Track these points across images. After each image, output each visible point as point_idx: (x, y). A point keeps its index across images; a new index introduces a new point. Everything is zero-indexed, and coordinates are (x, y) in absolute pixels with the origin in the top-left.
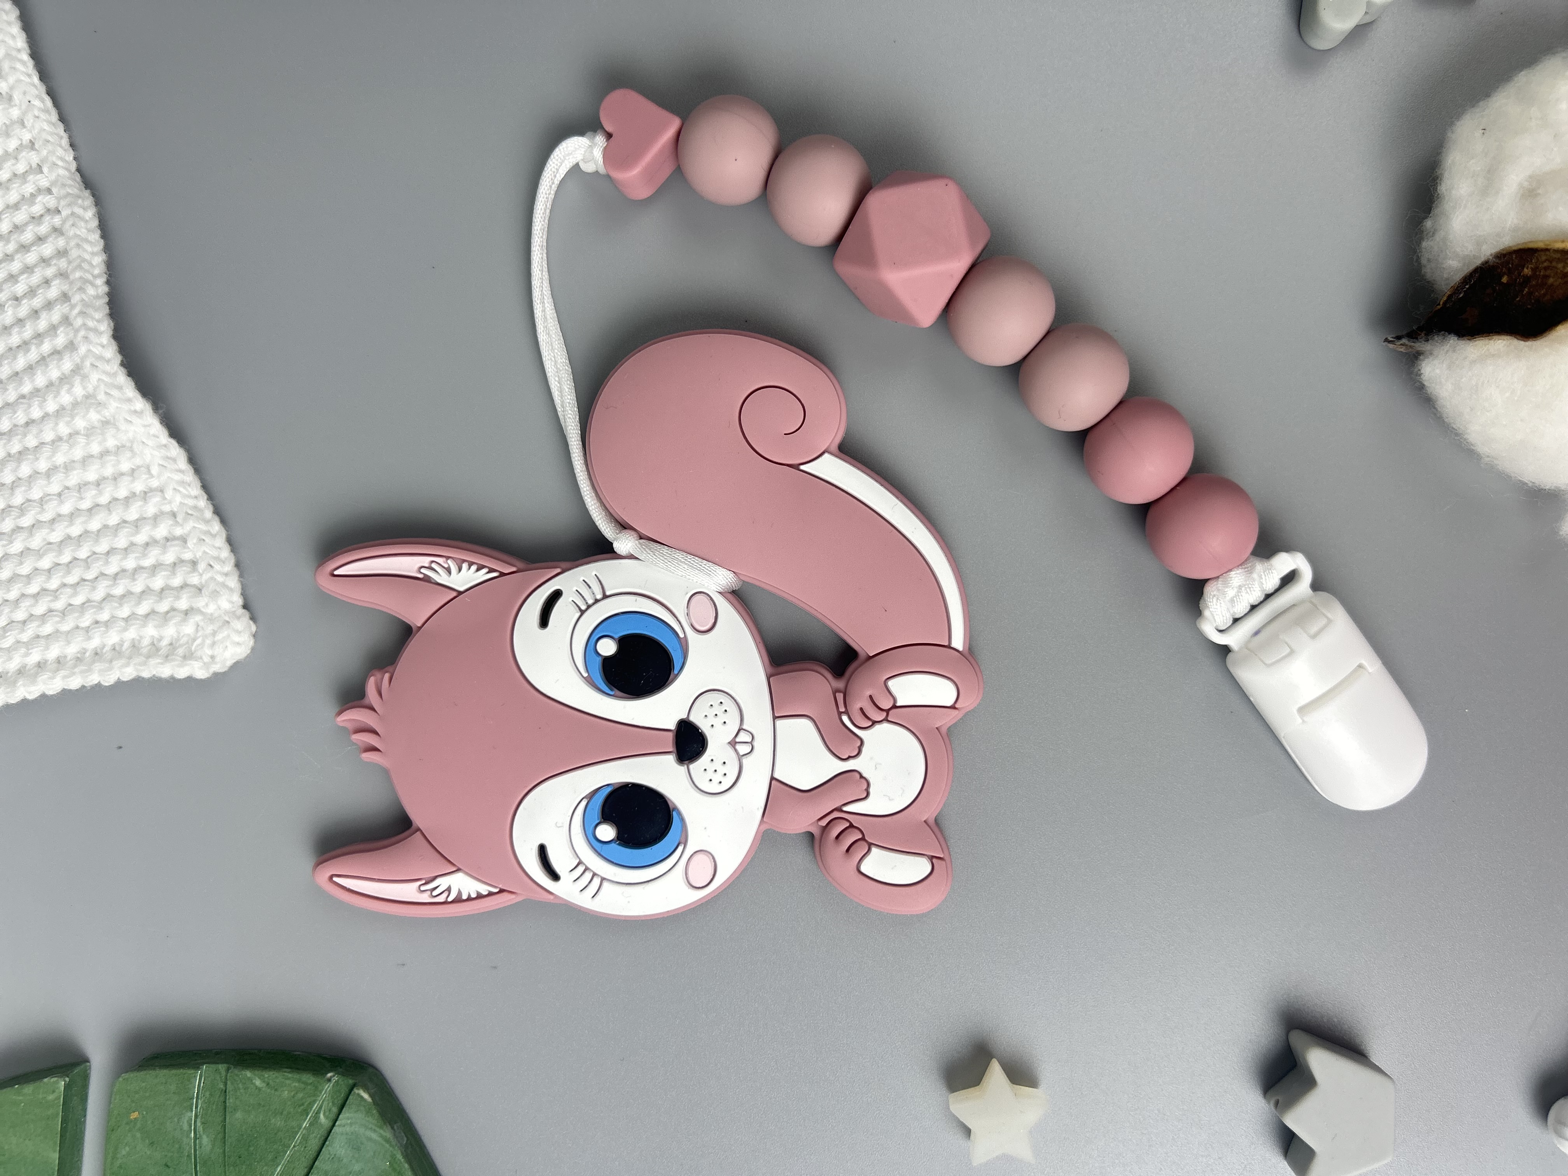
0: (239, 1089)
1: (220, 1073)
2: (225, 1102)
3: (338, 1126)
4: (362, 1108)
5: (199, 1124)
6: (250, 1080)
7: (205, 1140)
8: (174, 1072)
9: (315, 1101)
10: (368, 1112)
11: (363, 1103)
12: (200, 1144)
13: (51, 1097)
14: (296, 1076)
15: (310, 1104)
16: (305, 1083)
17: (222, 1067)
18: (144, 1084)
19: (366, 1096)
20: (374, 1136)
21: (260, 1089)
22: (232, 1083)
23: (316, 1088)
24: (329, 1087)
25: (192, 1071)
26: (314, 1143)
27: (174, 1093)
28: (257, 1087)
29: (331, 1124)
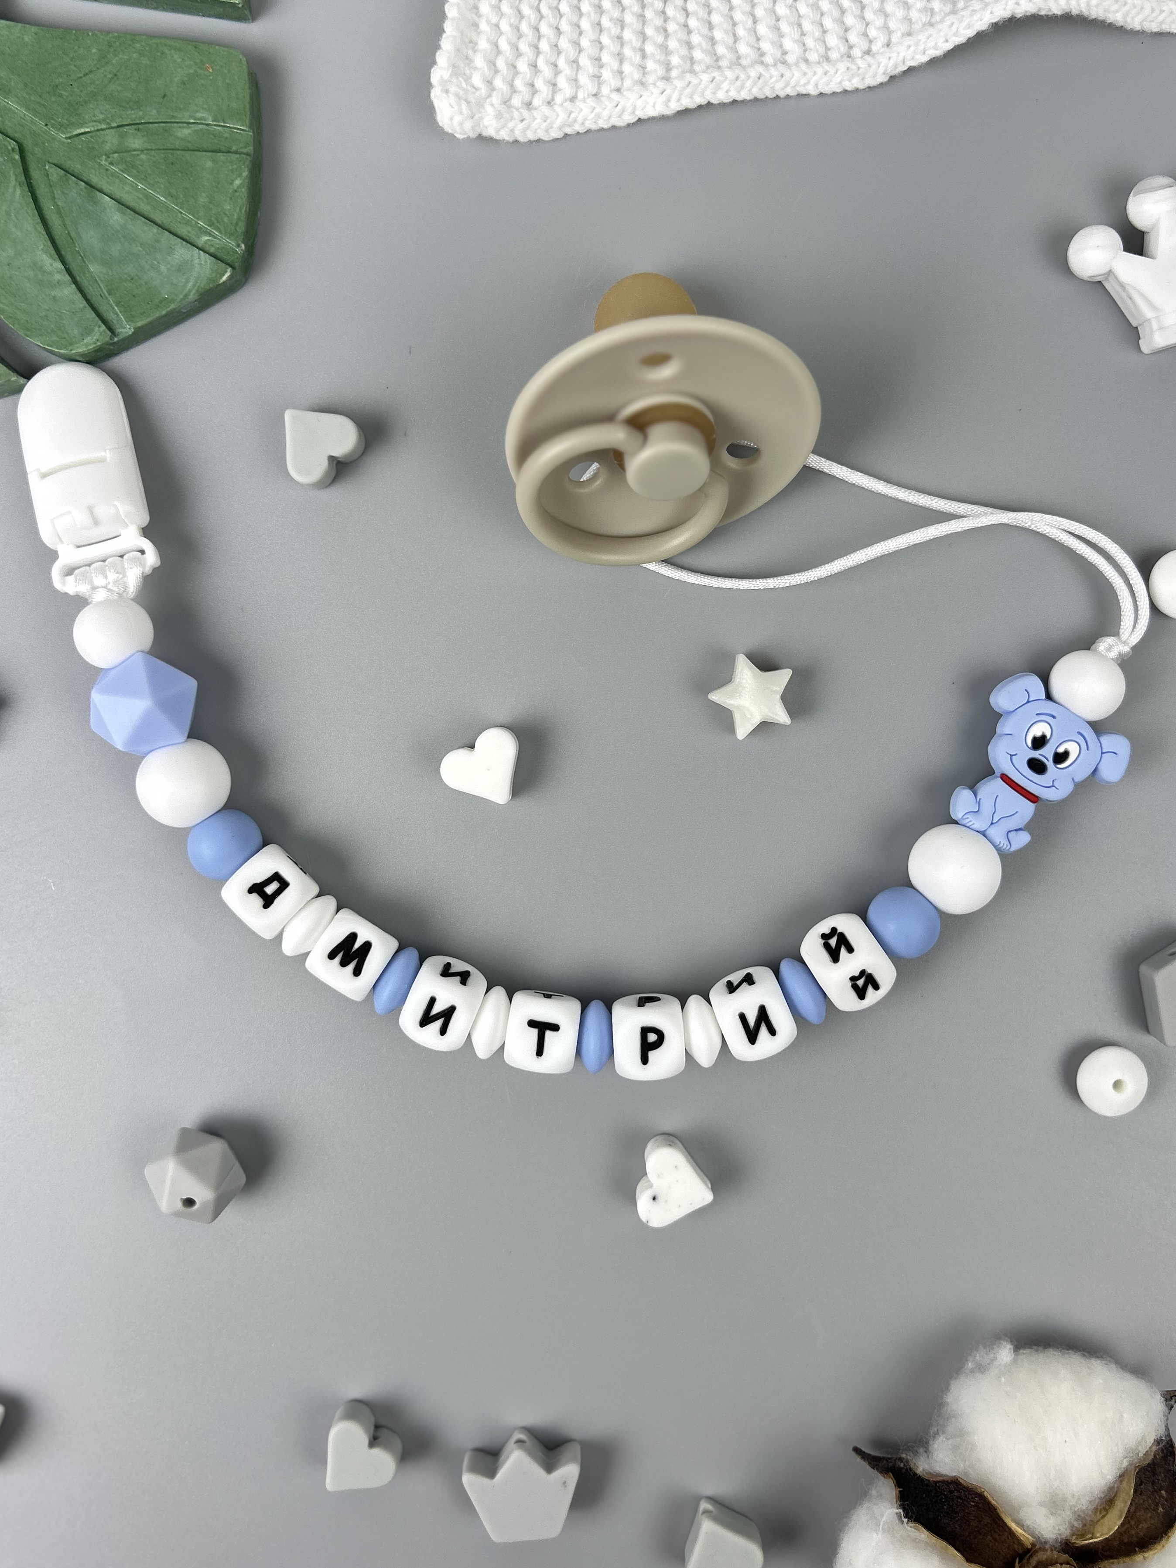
0: (232, 165)
1: (245, 147)
2: (220, 151)
3: (199, 254)
4: (214, 275)
5: (201, 126)
6: (240, 175)
7: (186, 132)
8: (248, 107)
9: (220, 232)
10: (211, 280)
11: (218, 276)
12: (184, 127)
14: (243, 217)
15: (218, 228)
16: (237, 224)
17: (250, 149)
18: (236, 77)
19: (225, 278)
20: (190, 285)
21: (231, 184)
22: (237, 158)
23: (233, 234)
24: (233, 245)
25: (248, 124)
26: (183, 230)
27: (229, 106)
28: (233, 181)
29: (200, 246)
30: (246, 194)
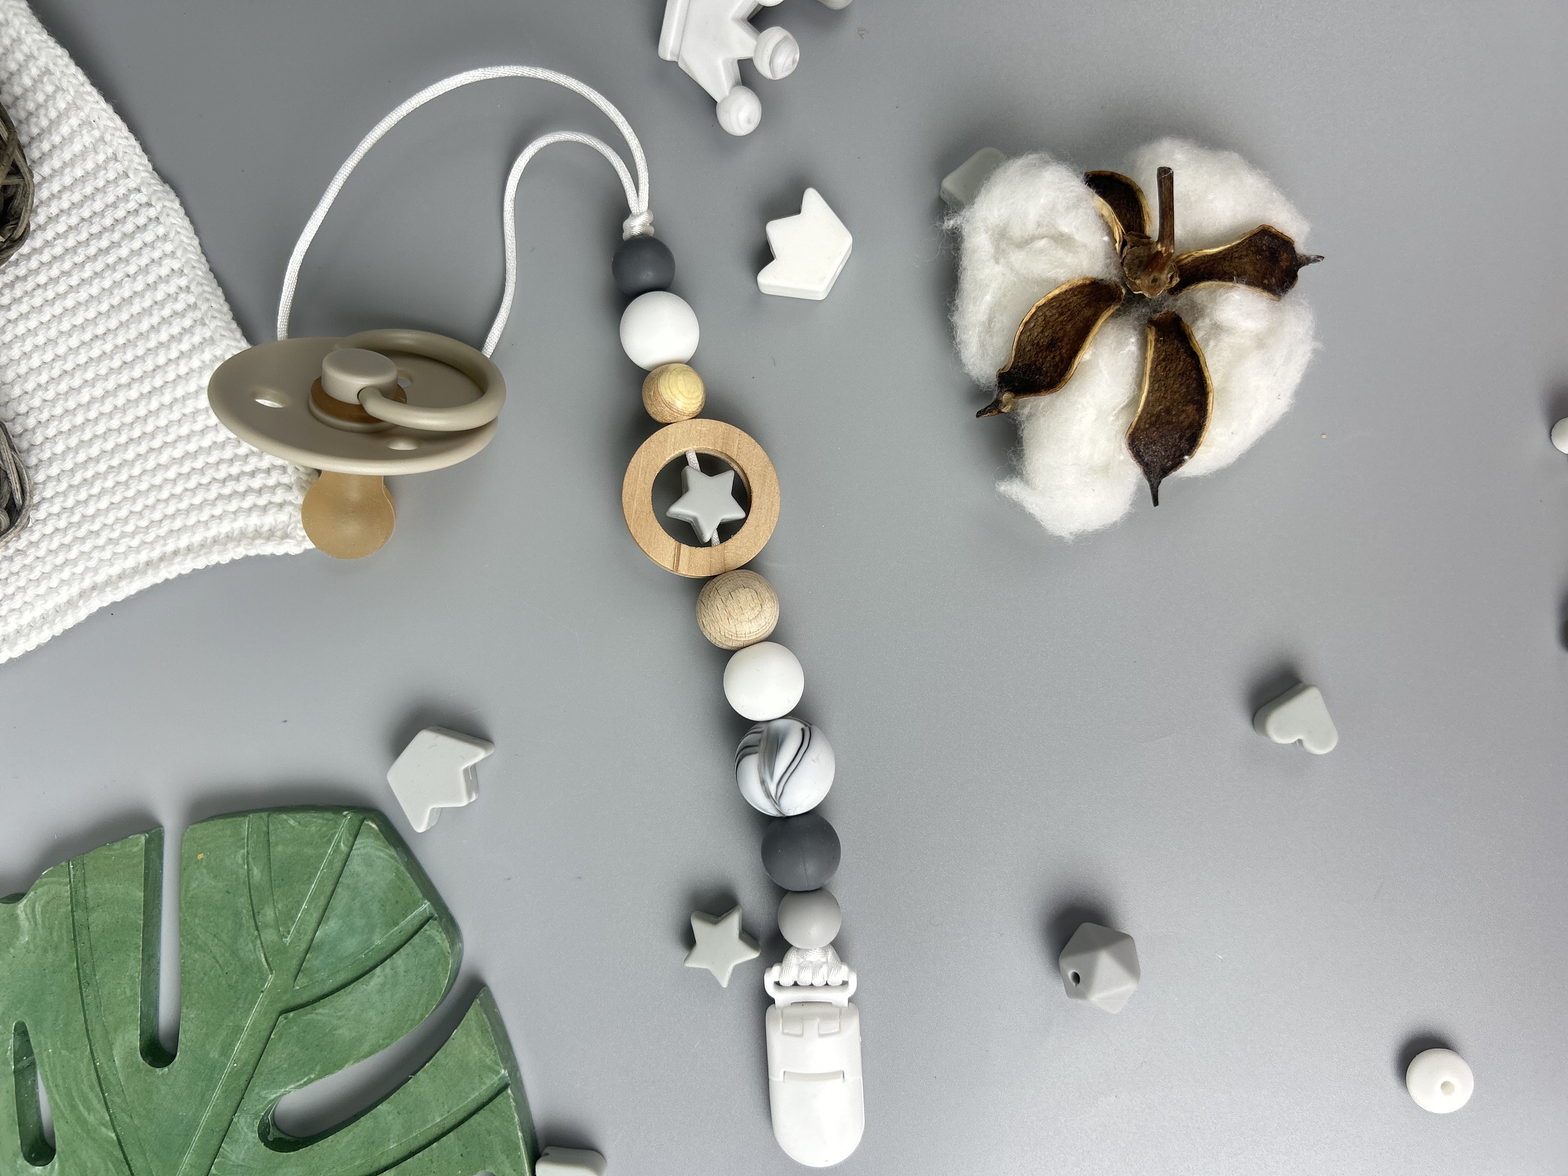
0: (278, 828)
1: (263, 820)
2: (269, 841)
3: (355, 849)
4: (371, 835)
5: (250, 859)
6: (286, 820)
7: (256, 871)
8: (229, 820)
9: (335, 833)
10: (376, 837)
11: (372, 831)
12: (252, 874)
13: (135, 849)
14: (320, 815)
15: (332, 835)
16: (326, 819)
17: (264, 815)
18: (206, 832)
19: (374, 826)
20: (382, 854)
21: (294, 827)
22: (273, 825)
23: (336, 823)
24: (345, 821)
25: (242, 819)
26: (337, 865)
27: (230, 836)
28: (291, 826)
29: (349, 850)
30: (301, 814)
